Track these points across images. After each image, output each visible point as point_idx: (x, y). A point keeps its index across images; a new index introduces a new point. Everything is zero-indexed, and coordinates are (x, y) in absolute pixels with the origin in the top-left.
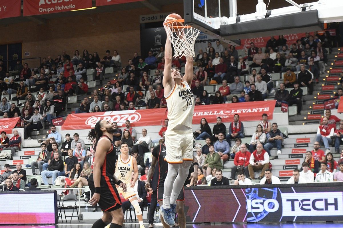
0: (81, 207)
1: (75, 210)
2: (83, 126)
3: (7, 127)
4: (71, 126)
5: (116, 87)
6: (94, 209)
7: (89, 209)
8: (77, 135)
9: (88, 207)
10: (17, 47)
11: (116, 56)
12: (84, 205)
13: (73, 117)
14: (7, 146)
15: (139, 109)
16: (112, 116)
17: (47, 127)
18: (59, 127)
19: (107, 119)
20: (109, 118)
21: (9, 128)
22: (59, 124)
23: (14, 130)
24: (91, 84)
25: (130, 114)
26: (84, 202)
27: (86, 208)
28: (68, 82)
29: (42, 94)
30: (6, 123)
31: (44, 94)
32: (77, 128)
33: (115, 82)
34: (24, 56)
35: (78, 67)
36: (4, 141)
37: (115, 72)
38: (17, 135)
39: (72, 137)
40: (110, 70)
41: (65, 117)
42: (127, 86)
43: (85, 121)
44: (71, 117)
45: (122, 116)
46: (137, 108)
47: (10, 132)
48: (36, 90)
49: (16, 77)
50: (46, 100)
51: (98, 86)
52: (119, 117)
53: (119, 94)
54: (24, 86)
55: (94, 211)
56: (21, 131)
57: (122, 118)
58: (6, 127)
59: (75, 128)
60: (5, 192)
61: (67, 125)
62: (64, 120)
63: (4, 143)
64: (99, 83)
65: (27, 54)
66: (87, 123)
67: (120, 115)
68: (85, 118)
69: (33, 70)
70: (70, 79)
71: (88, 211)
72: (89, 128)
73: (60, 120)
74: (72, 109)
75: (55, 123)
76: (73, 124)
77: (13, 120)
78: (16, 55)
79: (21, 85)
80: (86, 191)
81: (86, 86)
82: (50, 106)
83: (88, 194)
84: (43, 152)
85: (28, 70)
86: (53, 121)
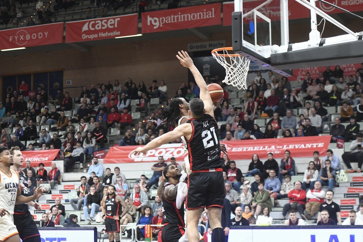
2: (126, 159)
3: (47, 159)
4: (113, 160)
5: (161, 119)
8: (117, 169)
10: (59, 75)
13: (116, 149)
17: (89, 160)
18: (101, 160)
19: (151, 152)
21: (49, 160)
22: (100, 157)
23: (53, 162)
24: (136, 115)
25: (176, 148)
29: (83, 125)
30: (45, 155)
31: (85, 125)
32: (120, 162)
34: (65, 84)
37: (161, 103)
38: (56, 169)
40: (155, 101)
41: (107, 150)
43: (128, 154)
44: (113, 150)
45: (167, 150)
47: (49, 164)
49: (57, 107)
50: (87, 131)
51: (142, 118)
52: (164, 151)
56: (60, 165)
57: (167, 152)
58: (45, 159)
59: (117, 162)
60: (42, 228)
61: (109, 158)
62: (106, 153)
64: (144, 115)
65: (68, 83)
66: (130, 157)
67: (165, 149)
68: (128, 151)
70: (113, 110)
72: (132, 161)
73: (102, 153)
74: (116, 142)
75: (97, 155)
76: (115, 158)
77: (53, 152)
78: (57, 84)
79: (62, 115)
80: (128, 229)
81: (130, 117)
82: (91, 139)
83: (130, 232)
84: (83, 186)
85: (70, 99)
86: (94, 153)
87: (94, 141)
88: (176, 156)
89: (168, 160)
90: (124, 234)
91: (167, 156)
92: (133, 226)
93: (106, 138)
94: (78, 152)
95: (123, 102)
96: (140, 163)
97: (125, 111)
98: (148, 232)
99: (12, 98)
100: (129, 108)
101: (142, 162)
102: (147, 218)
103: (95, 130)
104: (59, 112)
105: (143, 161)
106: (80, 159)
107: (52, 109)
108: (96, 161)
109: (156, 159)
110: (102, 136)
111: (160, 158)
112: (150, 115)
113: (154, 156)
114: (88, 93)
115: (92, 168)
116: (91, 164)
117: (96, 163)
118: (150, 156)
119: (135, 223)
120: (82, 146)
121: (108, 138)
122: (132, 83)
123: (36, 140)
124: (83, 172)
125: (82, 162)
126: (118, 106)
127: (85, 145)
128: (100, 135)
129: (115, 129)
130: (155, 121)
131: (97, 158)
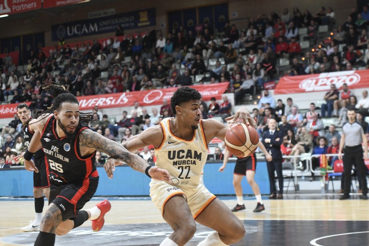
0: (298, 177)
1: (292, 179)
2: (297, 89)
3: (217, 92)
4: (284, 90)
5: (331, 47)
6: (311, 179)
7: (307, 178)
8: (290, 100)
9: (306, 177)
10: (224, 8)
11: (330, 13)
12: (300, 175)
13: (287, 80)
14: (217, 113)
15: (357, 69)
16: (328, 78)
17: (259, 92)
18: (272, 92)
19: (323, 81)
20: (325, 80)
21: (219, 93)
22: (271, 88)
23: (223, 95)
24: (304, 45)
25: (348, 76)
26: (300, 171)
27: (303, 178)
28: (279, 43)
29: (251, 57)
30: (215, 89)
31: (254, 57)
32: (291, 92)
33: (329, 41)
34: (231, 17)
35: (289, 27)
36: (213, 107)
37: (330, 30)
38: (227, 101)
39: (285, 102)
40: (323, 28)
41: (276, 81)
42: (344, 45)
43: (298, 84)
44: (284, 80)
45: (339, 78)
46: (355, 69)
47: (220, 98)
48: (246, 53)
49: (224, 40)
50: (256, 64)
51: (311, 46)
52: (336, 79)
53: (336, 54)
54: (233, 50)
55: (311, 181)
56: (231, 97)
57: (339, 80)
58: (215, 93)
59: (287, 92)
60: (217, 161)
61: (279, 88)
62: (276, 84)
63: (214, 110)
64: (312, 43)
65: (234, 15)
66: (301, 86)
67: (337, 77)
68: (298, 82)
69: (241, 32)
70: (280, 40)
71: (305, 180)
72: (303, 91)
73: (272, 84)
74: (285, 72)
75: (267, 87)
76: (286, 88)
77: (223, 86)
78: (222, 17)
79: (229, 48)
80: (303, 159)
81: (298, 46)
82: (260, 69)
83: (304, 162)
84: (256, 118)
85: (237, 31)
86: (264, 85)
87: (263, 72)
88: (349, 84)
89: (341, 88)
90: (299, 165)
91: (339, 85)
92: (307, 157)
93: (275, 69)
94: (248, 84)
95: (291, 31)
96: (311, 93)
97: (293, 40)
98: (324, 162)
99: (179, 34)
100: (298, 38)
101: (313, 91)
102: (322, 149)
103: (264, 61)
104: (226, 45)
105: (315, 90)
106: (250, 91)
107: (218, 42)
108: (267, 93)
109: (328, 87)
110: (271, 67)
111: (332, 86)
112: (319, 44)
113: (325, 85)
114: (254, 25)
116: (261, 96)
117: (266, 95)
118: (321, 85)
119: (310, 154)
120: (251, 78)
121: (277, 69)
122: (298, 11)
123: (205, 75)
124: (253, 104)
125: (252, 94)
126: (286, 35)
127: (255, 78)
128: (269, 66)
129: (284, 59)
130: (325, 49)
131: (267, 89)
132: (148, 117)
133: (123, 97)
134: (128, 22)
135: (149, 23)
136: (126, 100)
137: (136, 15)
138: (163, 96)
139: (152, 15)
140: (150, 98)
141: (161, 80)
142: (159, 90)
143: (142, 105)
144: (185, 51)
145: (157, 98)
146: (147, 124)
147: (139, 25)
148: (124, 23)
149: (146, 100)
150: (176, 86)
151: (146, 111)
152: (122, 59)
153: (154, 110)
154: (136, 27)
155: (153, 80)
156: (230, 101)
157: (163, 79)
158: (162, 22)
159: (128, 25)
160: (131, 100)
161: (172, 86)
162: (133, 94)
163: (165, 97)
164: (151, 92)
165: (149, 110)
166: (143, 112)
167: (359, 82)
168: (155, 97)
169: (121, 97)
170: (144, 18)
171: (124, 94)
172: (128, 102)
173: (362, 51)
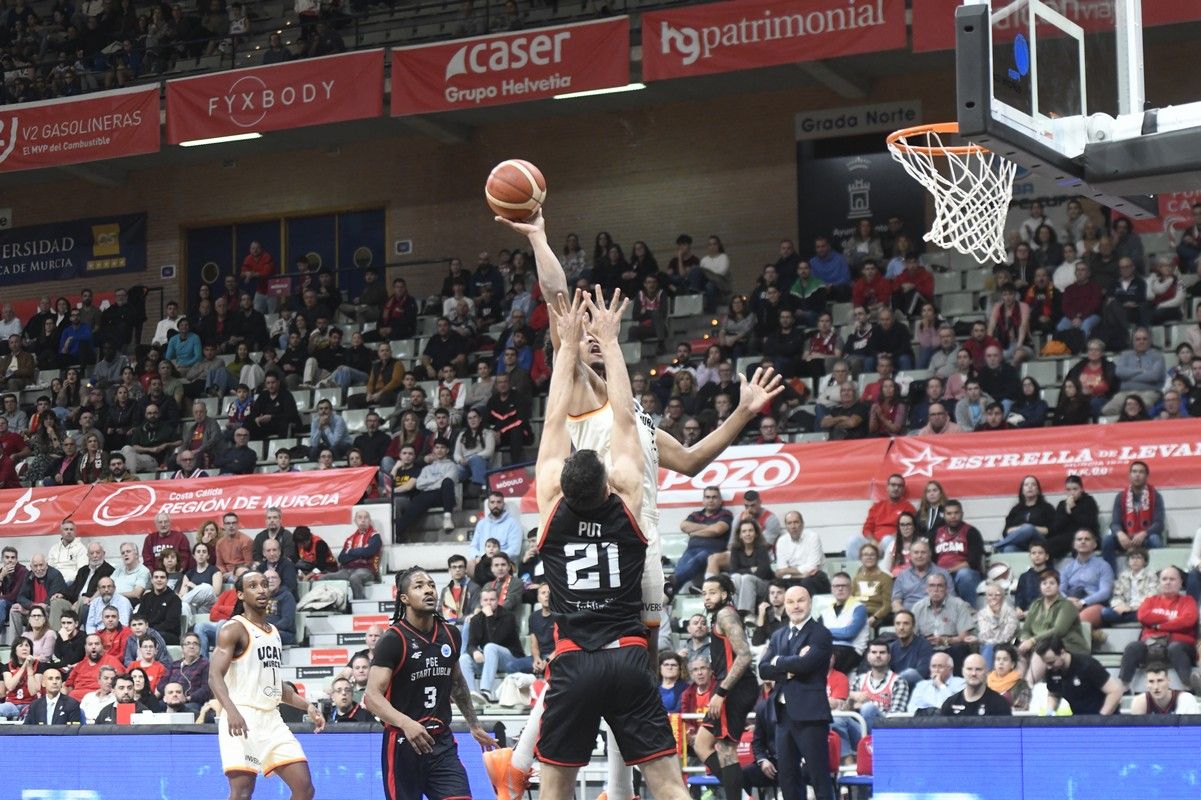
3: (335, 498)
5: (708, 365)
10: (371, 222)
11: (714, 254)
15: (792, 441)
17: (473, 502)
18: (513, 502)
21: (341, 502)
22: (512, 490)
23: (357, 509)
25: (761, 460)
29: (449, 386)
30: (331, 486)
33: (705, 346)
34: (392, 254)
38: (367, 530)
40: (689, 305)
42: (750, 359)
45: (733, 465)
46: (785, 438)
47: (344, 517)
49: (367, 327)
50: (467, 408)
51: (648, 360)
52: (721, 469)
53: (723, 387)
54: (391, 362)
56: (381, 516)
57: (731, 472)
58: (330, 500)
64: (653, 350)
65: (402, 247)
67: (726, 462)
73: (516, 477)
77: (355, 477)
78: (364, 251)
79: (381, 354)
82: (479, 431)
84: (457, 586)
85: (409, 302)
86: (491, 479)
87: (490, 437)
88: (762, 485)
89: (737, 500)
91: (731, 487)
93: (529, 429)
94: (436, 474)
99: (220, 301)
102: (669, 691)
103: (495, 402)
106: (443, 497)
107: (351, 334)
108: (500, 506)
109: (697, 496)
110: (518, 423)
111: (710, 493)
112: (675, 351)
114: (467, 282)
115: (486, 526)
116: (480, 515)
117: (497, 513)
118: (674, 487)
120: (450, 456)
122: (610, 243)
123: (300, 440)
124: (454, 540)
125: (450, 509)
127: (460, 452)
128: (512, 420)
130: (691, 370)
131: (501, 494)
132: (106, 570)
133: (26, 503)
134: (55, 256)
135: (122, 262)
136: (34, 513)
137: (81, 235)
138: (159, 503)
139: (135, 238)
140: (115, 508)
141: (154, 449)
142: (145, 485)
143: (87, 532)
144: (237, 360)
145: (138, 512)
146: (103, 595)
147: (90, 266)
148: (39, 258)
149: (102, 517)
150: (203, 475)
151: (101, 552)
152: (26, 376)
153: (125, 548)
154: (81, 272)
155: (126, 450)
156: (377, 530)
157: (163, 446)
158: (167, 261)
159: (52, 265)
160: (51, 513)
161: (188, 474)
162: (59, 495)
163: (164, 508)
164: (120, 491)
165: (113, 548)
166: (90, 553)
167: (797, 482)
168: (131, 506)
169: (20, 503)
170: (107, 243)
171: (29, 493)
172: (40, 520)
173: (809, 382)
